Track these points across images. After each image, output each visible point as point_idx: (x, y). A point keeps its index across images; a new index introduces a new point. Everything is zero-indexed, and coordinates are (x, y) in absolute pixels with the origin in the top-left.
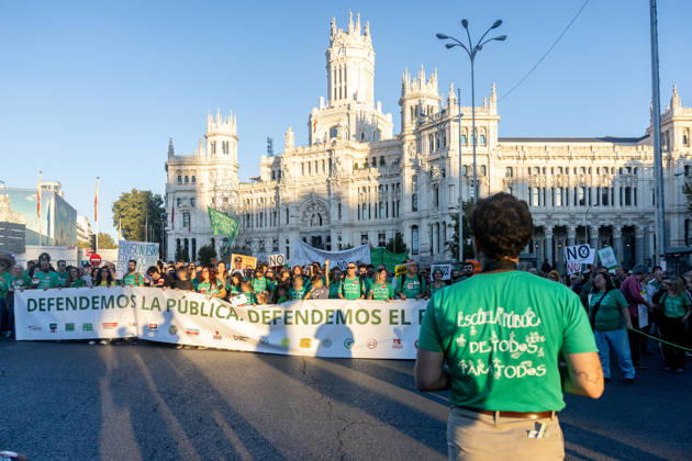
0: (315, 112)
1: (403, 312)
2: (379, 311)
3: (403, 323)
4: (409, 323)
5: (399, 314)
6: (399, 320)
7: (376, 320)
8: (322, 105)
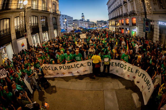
1: (132, 69)
4: (133, 72)
6: (130, 70)
7: (125, 68)
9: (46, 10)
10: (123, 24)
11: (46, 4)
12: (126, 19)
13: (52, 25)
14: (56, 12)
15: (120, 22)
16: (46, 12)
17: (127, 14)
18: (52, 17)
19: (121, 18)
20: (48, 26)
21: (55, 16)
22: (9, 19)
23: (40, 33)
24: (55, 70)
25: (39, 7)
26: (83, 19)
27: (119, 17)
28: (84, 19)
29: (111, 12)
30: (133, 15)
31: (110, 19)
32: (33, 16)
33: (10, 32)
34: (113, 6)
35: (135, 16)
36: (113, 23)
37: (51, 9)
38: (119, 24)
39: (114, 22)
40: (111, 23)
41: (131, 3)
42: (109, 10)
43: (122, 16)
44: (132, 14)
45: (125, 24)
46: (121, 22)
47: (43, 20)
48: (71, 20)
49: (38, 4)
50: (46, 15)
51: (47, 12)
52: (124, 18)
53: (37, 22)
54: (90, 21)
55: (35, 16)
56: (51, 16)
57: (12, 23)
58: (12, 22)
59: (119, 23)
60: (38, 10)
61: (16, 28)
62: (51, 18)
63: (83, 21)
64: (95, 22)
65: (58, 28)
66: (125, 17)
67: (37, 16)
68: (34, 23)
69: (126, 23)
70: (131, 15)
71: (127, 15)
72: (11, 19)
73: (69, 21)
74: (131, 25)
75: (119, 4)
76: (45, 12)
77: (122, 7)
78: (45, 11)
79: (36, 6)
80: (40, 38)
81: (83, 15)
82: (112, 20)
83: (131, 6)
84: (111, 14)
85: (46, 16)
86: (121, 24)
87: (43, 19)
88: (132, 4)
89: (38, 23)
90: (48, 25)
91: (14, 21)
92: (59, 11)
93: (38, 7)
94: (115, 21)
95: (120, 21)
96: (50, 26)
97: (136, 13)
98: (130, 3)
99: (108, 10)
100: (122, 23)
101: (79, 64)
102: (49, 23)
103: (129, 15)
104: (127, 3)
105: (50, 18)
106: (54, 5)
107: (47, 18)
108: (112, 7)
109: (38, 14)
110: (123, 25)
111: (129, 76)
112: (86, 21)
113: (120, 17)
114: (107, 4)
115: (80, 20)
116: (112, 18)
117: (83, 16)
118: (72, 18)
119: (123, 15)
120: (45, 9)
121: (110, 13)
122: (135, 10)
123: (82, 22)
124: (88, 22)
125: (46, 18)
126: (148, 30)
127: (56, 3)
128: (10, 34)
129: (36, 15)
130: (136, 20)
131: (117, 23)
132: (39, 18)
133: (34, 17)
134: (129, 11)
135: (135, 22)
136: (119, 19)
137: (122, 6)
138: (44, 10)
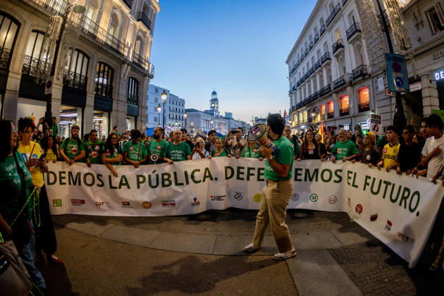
9: (115, 47)
10: (330, 116)
11: (118, 28)
12: (341, 98)
13: (125, 100)
14: (141, 62)
15: (323, 112)
16: (115, 54)
17: (344, 80)
18: (127, 74)
19: (325, 98)
20: (113, 97)
21: (137, 75)
22: (19, 25)
23: (86, 108)
24: (120, 188)
25: (100, 30)
26: (212, 111)
27: (321, 96)
28: (217, 111)
29: (298, 85)
30: (360, 78)
31: (293, 107)
32: (79, 51)
33: (8, 64)
34: (304, 65)
35: (366, 83)
36: (301, 119)
37: (129, 48)
38: (319, 119)
39: (306, 113)
40: (296, 117)
41: (353, 44)
42: (292, 80)
43: (330, 91)
44: (359, 76)
45: (337, 115)
46: (328, 108)
47: (101, 80)
48: (178, 107)
49: (98, 21)
50: (112, 63)
51: (118, 56)
52: (334, 95)
53: (84, 74)
54: (233, 119)
55: (85, 55)
56: (126, 71)
57: (21, 40)
58: (23, 40)
59: (321, 115)
60: (94, 37)
61: (26, 61)
62: (124, 75)
63: (212, 114)
64: (247, 123)
65: (140, 114)
66: (337, 93)
67: (90, 55)
68: (75, 73)
69: (341, 111)
70: (353, 82)
71: (344, 83)
72: (23, 29)
73: (173, 111)
74: (357, 111)
75: (323, 53)
76: (111, 51)
77: (329, 64)
78: (111, 48)
79: (94, 26)
80: (85, 125)
81: (214, 97)
82: (300, 107)
83: (356, 56)
84: (298, 91)
85: (112, 66)
86: (326, 117)
87: (101, 75)
88: (358, 49)
89: (86, 78)
90: (113, 95)
91: (27, 39)
92: (149, 63)
93: (96, 30)
94: (309, 112)
95: (324, 107)
96: (118, 100)
97: (369, 70)
98: (351, 46)
99: (289, 80)
100: (328, 114)
101: (199, 170)
102: (117, 90)
103: (351, 84)
104: (343, 47)
105: (122, 76)
106: (139, 42)
107: (115, 74)
108: (300, 70)
109: (93, 51)
110: (333, 117)
112: (221, 117)
113: (324, 94)
114: (287, 62)
115: (206, 112)
116: (298, 101)
117: (214, 101)
118: (182, 102)
119: (332, 87)
120: (113, 42)
121: (294, 89)
122: (367, 62)
123: (209, 118)
124: (227, 121)
125: (111, 73)
126: (402, 84)
127: (145, 37)
128: (8, 70)
129: (87, 50)
130: (370, 93)
131: (313, 115)
132: (92, 64)
133: (81, 56)
134: (349, 71)
135: (368, 100)
136: (319, 101)
137: (330, 59)
138: (110, 43)
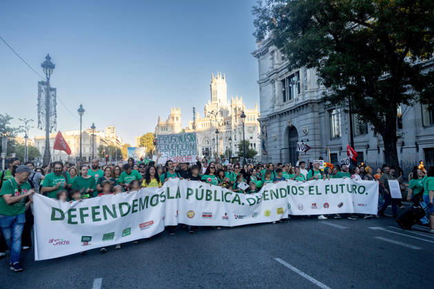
0: (207, 106)
1: (317, 187)
2: (303, 187)
3: (317, 194)
4: (320, 194)
5: (314, 188)
6: (315, 192)
7: (301, 193)
8: (209, 103)
111: (315, 204)
